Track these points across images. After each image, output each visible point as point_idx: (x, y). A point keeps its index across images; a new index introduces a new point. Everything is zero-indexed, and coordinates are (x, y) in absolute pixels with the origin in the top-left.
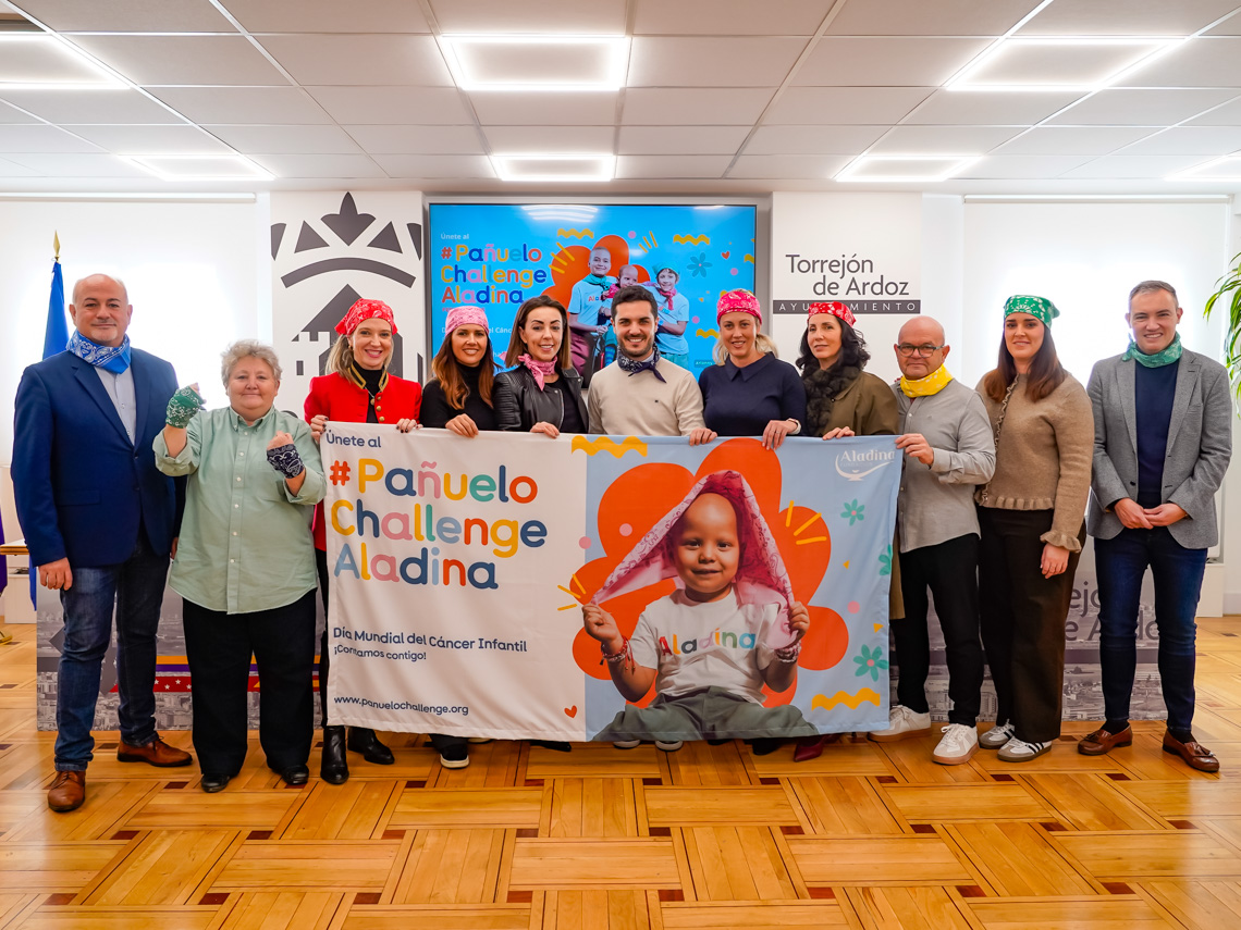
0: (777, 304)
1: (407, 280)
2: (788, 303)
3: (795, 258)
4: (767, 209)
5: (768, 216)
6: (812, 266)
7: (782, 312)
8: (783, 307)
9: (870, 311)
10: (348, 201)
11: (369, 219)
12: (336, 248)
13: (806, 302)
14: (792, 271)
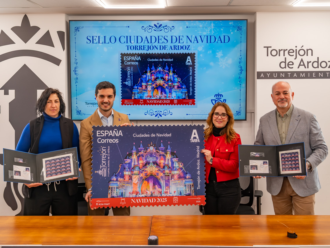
0: (259, 74)
1: (57, 62)
2: (265, 73)
3: (269, 48)
4: (253, 21)
5: (254, 25)
6: (278, 52)
7: (262, 78)
8: (262, 75)
9: (311, 77)
10: (26, 19)
11: (37, 29)
12: (19, 44)
13: (275, 72)
14: (268, 55)
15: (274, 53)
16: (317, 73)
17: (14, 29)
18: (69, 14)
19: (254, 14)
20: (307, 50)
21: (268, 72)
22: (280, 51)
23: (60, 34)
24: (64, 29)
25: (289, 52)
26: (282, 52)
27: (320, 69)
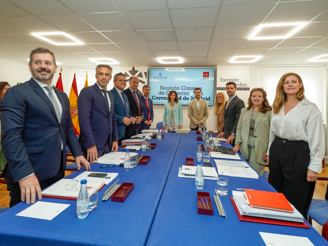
4: (216, 68)
5: (216, 70)
8: (219, 89)
10: (133, 68)
11: (137, 71)
15: (224, 80)
16: (240, 88)
17: (130, 71)
18: (148, 66)
19: (216, 66)
20: (237, 80)
21: (221, 88)
22: (226, 80)
23: (145, 73)
24: (147, 71)
25: (229, 80)
26: (227, 80)
27: (241, 87)
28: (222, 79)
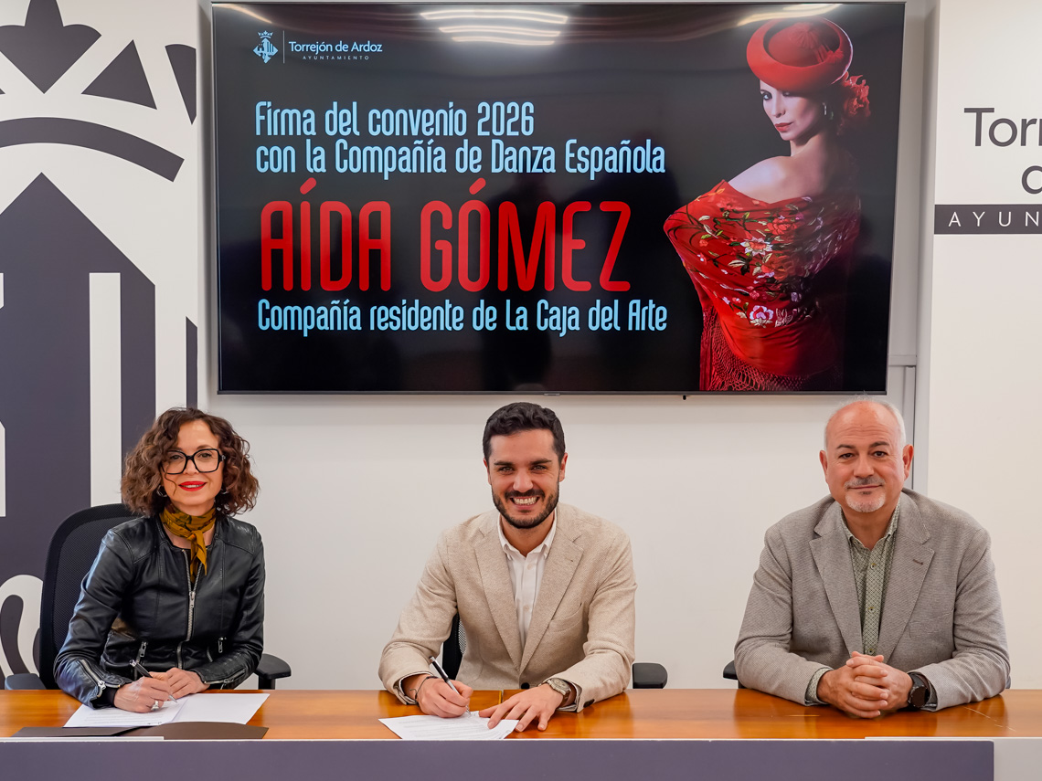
0: (943, 213)
1: (165, 164)
2: (966, 211)
3: (983, 114)
4: (923, 13)
6: (1019, 131)
7: (955, 230)
8: (955, 219)
11: (85, 37)
12: (17, 96)
13: (1005, 208)
14: (978, 143)
15: (1003, 132)
21: (979, 208)
22: (1025, 124)
23: (179, 56)
24: (192, 39)
26: (1033, 130)
28: (988, 120)
